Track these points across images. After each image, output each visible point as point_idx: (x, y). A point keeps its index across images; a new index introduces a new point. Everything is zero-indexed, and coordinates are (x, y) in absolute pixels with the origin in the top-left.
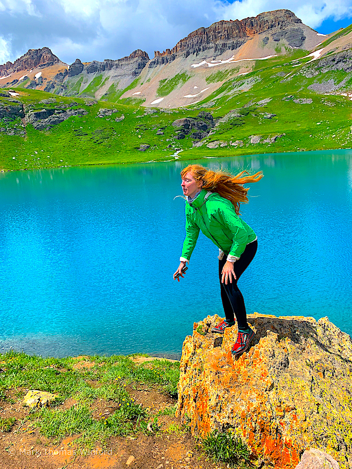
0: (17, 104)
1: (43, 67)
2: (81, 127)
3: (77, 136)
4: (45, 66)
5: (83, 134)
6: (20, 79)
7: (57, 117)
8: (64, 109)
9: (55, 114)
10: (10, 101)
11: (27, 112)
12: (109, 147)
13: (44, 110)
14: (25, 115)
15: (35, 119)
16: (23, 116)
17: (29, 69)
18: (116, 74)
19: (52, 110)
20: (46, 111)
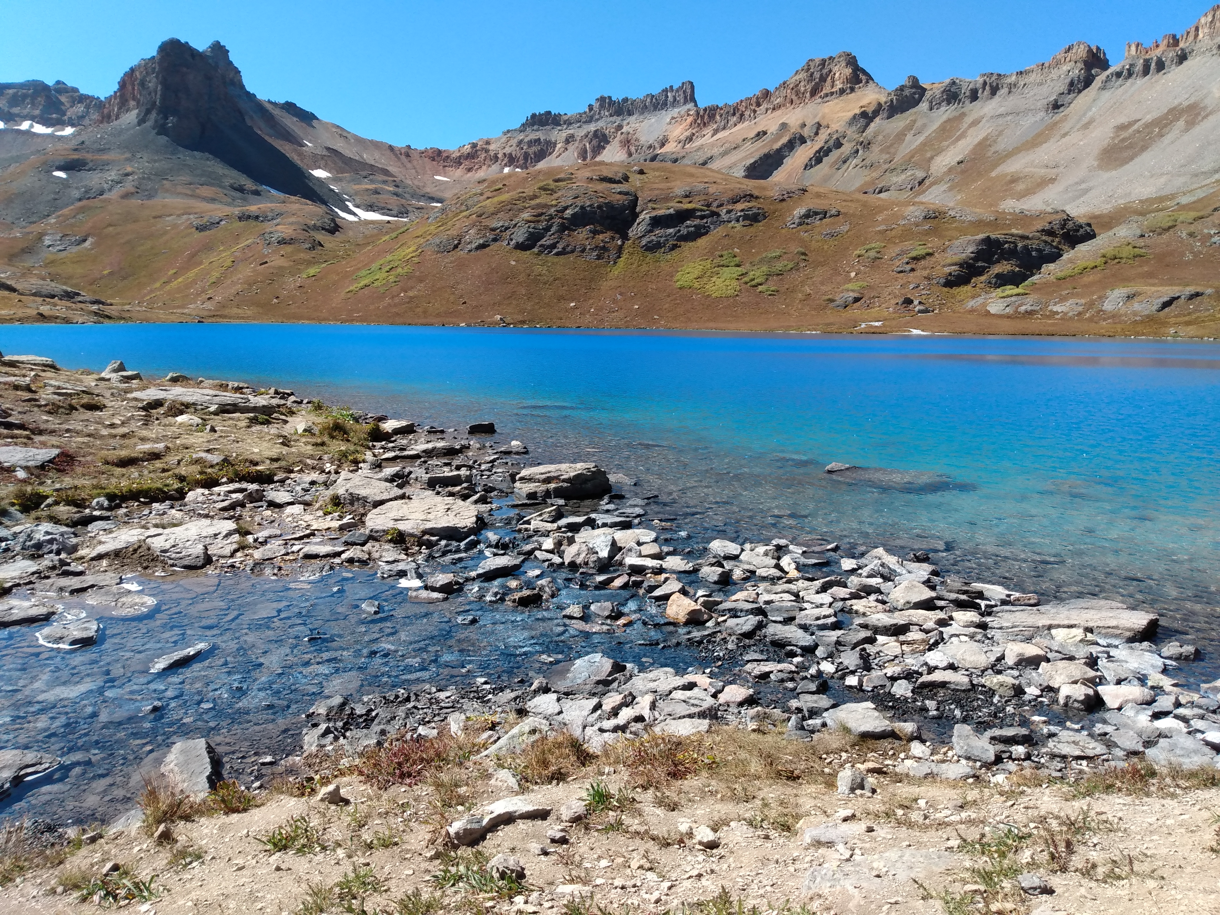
0: (624, 197)
1: (827, 99)
4: (833, 97)
6: (770, 130)
8: (716, 209)
9: (692, 219)
11: (640, 213)
13: (671, 211)
15: (649, 228)
16: (628, 221)
17: (796, 106)
18: (1002, 110)
19: (688, 210)
20: (674, 212)
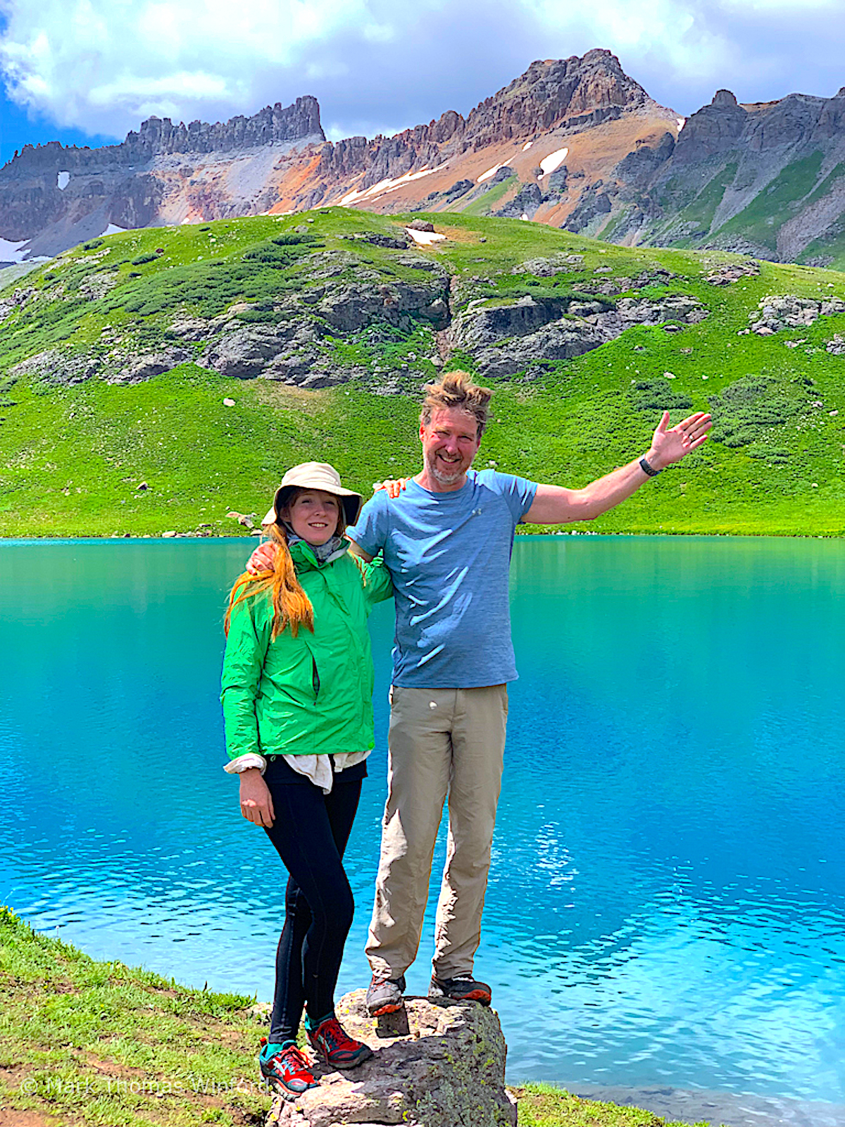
0: (427, 274)
1: (576, 128)
2: (667, 375)
3: (643, 412)
4: (587, 124)
5: (673, 403)
6: (480, 180)
7: (577, 330)
8: (610, 299)
9: (569, 315)
10: (404, 262)
11: (462, 305)
12: (777, 463)
13: (527, 301)
14: (450, 316)
15: (487, 333)
16: (442, 320)
17: (520, 139)
19: (560, 299)
20: (534, 304)
